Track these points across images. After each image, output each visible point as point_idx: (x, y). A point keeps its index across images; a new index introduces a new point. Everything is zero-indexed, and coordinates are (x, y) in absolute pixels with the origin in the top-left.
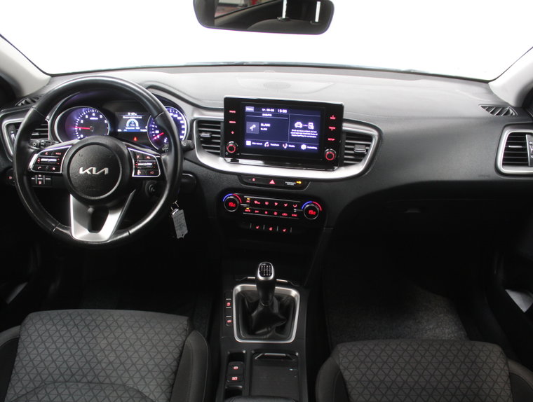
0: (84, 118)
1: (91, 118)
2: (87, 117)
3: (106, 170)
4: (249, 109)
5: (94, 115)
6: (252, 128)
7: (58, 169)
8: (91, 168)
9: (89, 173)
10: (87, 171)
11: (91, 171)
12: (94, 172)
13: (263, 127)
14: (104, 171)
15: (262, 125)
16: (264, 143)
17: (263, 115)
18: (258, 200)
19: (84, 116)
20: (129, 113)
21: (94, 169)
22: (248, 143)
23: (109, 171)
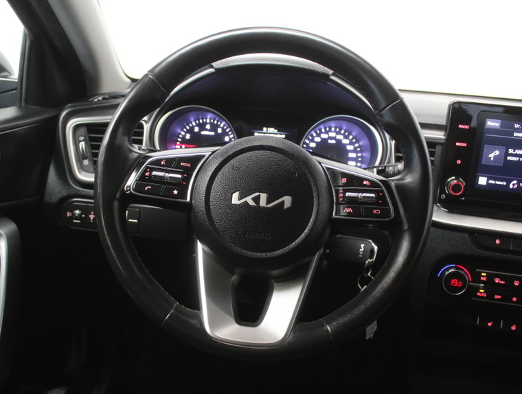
0: (191, 131)
1: (203, 133)
2: (196, 129)
3: (287, 201)
4: (492, 124)
5: (208, 127)
6: (492, 156)
7: (183, 194)
8: (257, 194)
9: (252, 203)
10: (249, 200)
11: (257, 200)
12: (263, 203)
13: (512, 155)
14: (283, 203)
15: (511, 151)
16: (509, 182)
17: (515, 134)
18: (501, 278)
19: (192, 128)
20: (265, 129)
21: (264, 197)
22: (482, 181)
23: (293, 202)
